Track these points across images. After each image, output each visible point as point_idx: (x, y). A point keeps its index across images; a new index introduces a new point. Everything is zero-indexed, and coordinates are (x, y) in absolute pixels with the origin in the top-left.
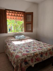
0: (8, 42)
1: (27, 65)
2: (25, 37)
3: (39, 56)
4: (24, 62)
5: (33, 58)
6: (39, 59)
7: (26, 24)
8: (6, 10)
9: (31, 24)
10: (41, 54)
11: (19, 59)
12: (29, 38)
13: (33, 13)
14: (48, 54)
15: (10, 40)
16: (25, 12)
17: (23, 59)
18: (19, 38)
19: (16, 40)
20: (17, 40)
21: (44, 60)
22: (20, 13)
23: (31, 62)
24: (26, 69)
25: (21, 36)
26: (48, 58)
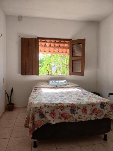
0: (35, 89)
1: (43, 119)
2: (67, 83)
3: (68, 111)
4: (38, 114)
5: (54, 110)
6: (68, 117)
7: (73, 60)
8: (39, 38)
9: (81, 60)
10: (71, 107)
11: (32, 107)
12: (76, 87)
13: (84, 40)
14: (89, 112)
15: (39, 86)
16: (71, 39)
17: (37, 107)
18: (56, 84)
19: (48, 88)
20: (51, 88)
21: (79, 120)
22: (65, 42)
23: (51, 116)
24: (41, 125)
25: (60, 82)
26: (89, 119)
